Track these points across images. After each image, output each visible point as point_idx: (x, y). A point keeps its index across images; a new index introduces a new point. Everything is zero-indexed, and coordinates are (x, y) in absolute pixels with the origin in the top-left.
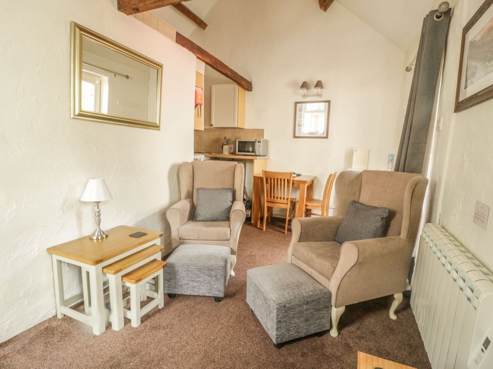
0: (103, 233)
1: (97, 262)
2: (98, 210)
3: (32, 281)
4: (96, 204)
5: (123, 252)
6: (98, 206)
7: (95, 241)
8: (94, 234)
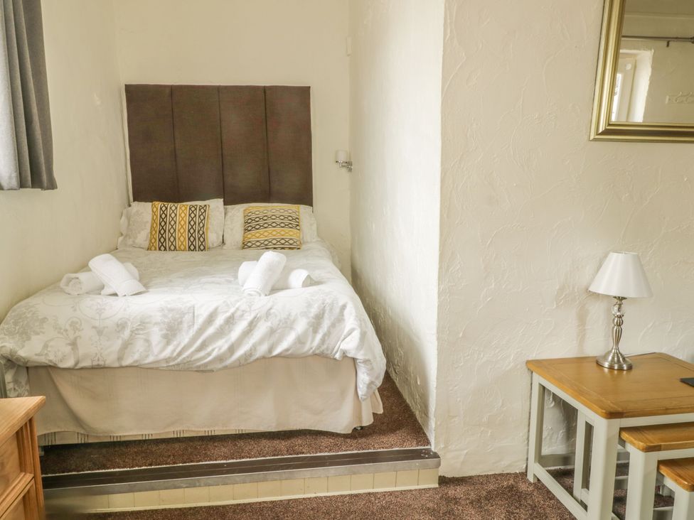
0: (624, 359)
1: (612, 415)
2: (618, 314)
3: (500, 404)
4: (616, 300)
5: (666, 411)
6: (620, 305)
7: (606, 370)
8: (605, 357)
